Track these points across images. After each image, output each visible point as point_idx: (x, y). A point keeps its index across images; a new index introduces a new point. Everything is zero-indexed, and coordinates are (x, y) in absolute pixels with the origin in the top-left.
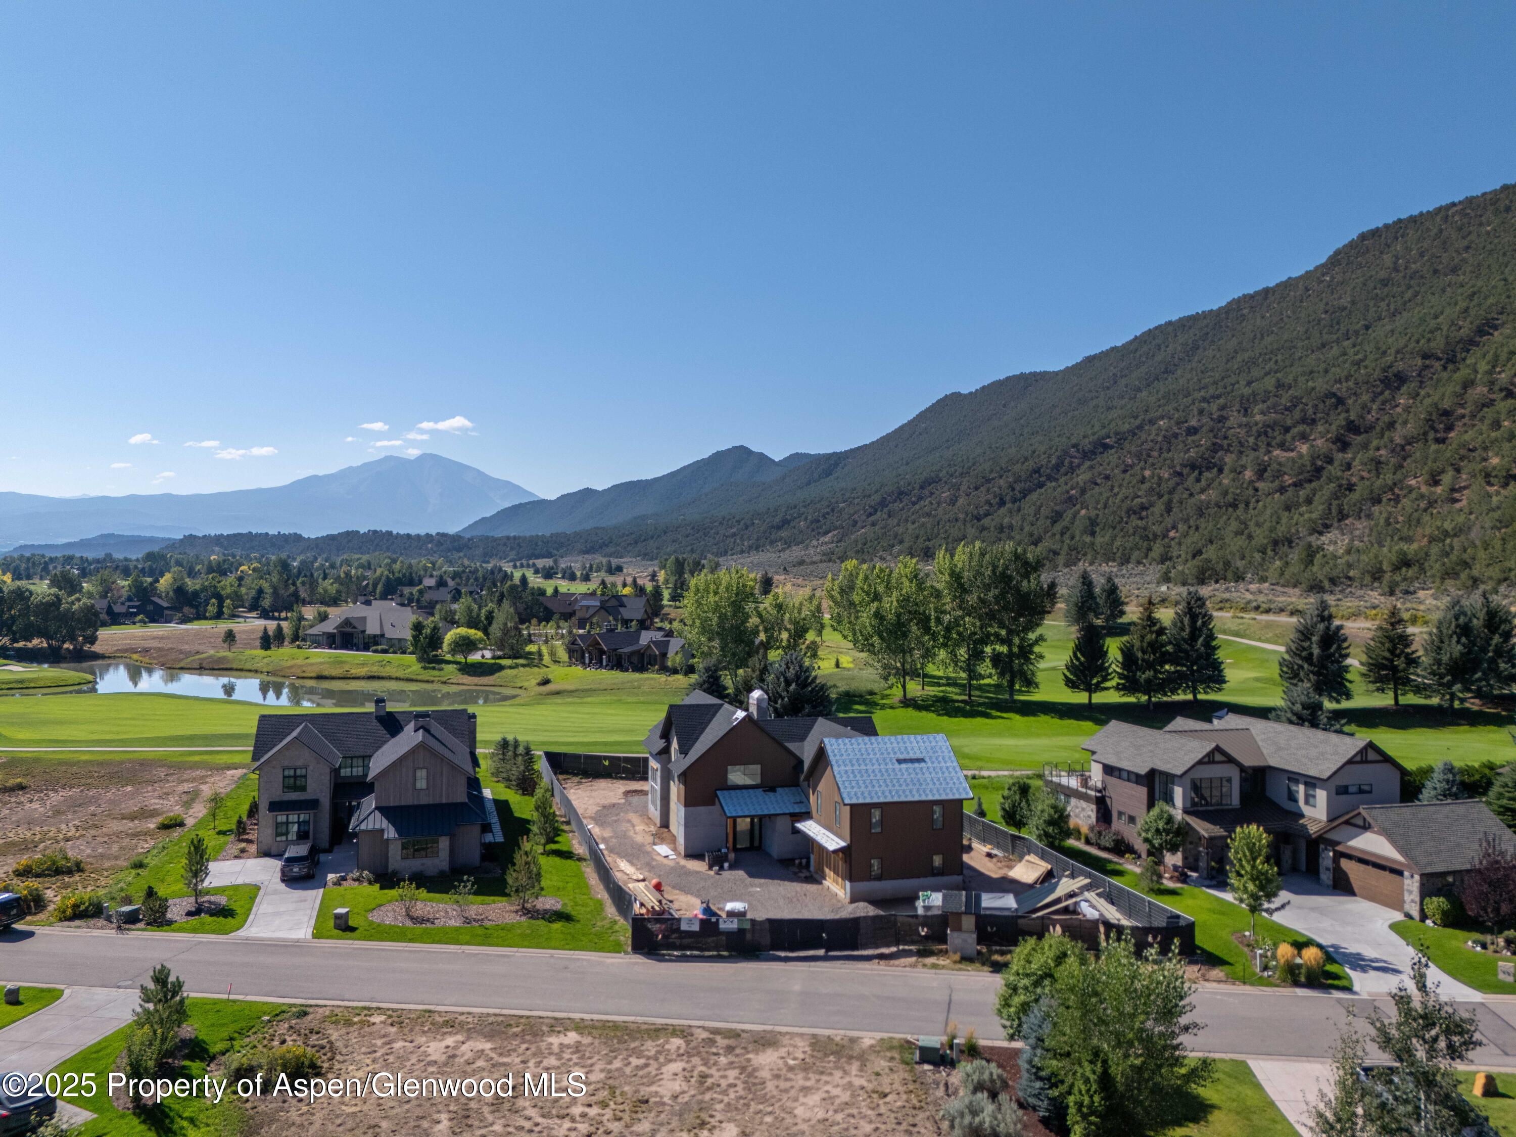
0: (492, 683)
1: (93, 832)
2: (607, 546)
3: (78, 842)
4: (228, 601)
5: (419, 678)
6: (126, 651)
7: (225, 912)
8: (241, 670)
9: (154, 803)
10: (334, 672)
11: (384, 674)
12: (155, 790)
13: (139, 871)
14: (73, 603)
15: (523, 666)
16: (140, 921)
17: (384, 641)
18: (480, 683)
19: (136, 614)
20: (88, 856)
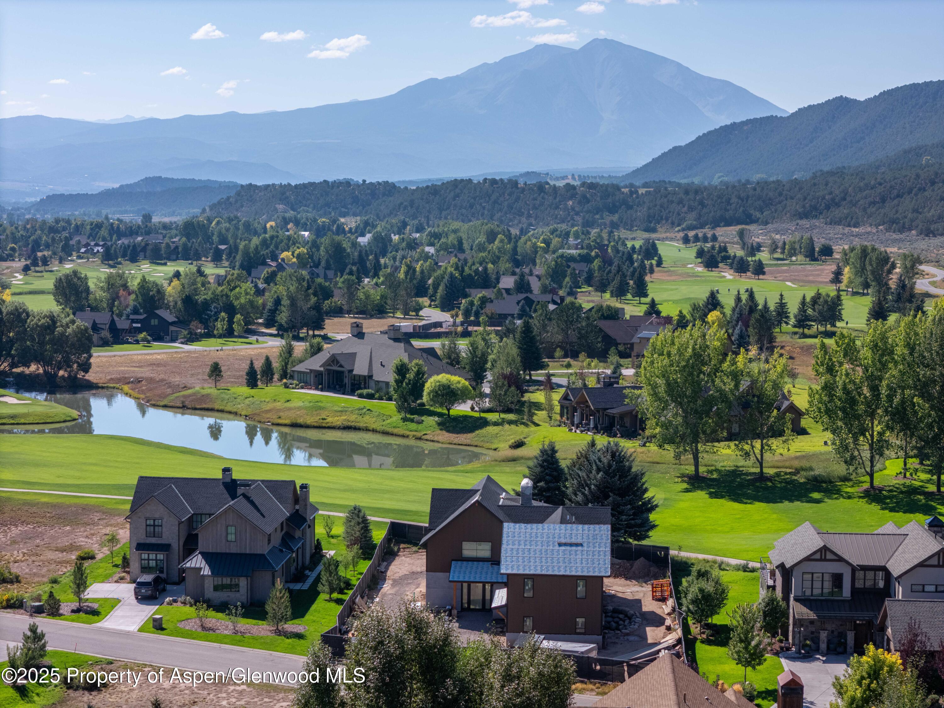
0: (468, 442)
1: (34, 558)
2: (838, 205)
3: (22, 564)
4: (238, 316)
5: (396, 431)
6: (118, 380)
7: (95, 613)
8: (222, 411)
9: (81, 541)
10: (310, 420)
11: (362, 425)
12: (85, 531)
13: (54, 585)
14: (67, 326)
15: (510, 422)
16: (43, 612)
17: (372, 384)
18: (456, 441)
19: (139, 330)
20: (26, 574)
